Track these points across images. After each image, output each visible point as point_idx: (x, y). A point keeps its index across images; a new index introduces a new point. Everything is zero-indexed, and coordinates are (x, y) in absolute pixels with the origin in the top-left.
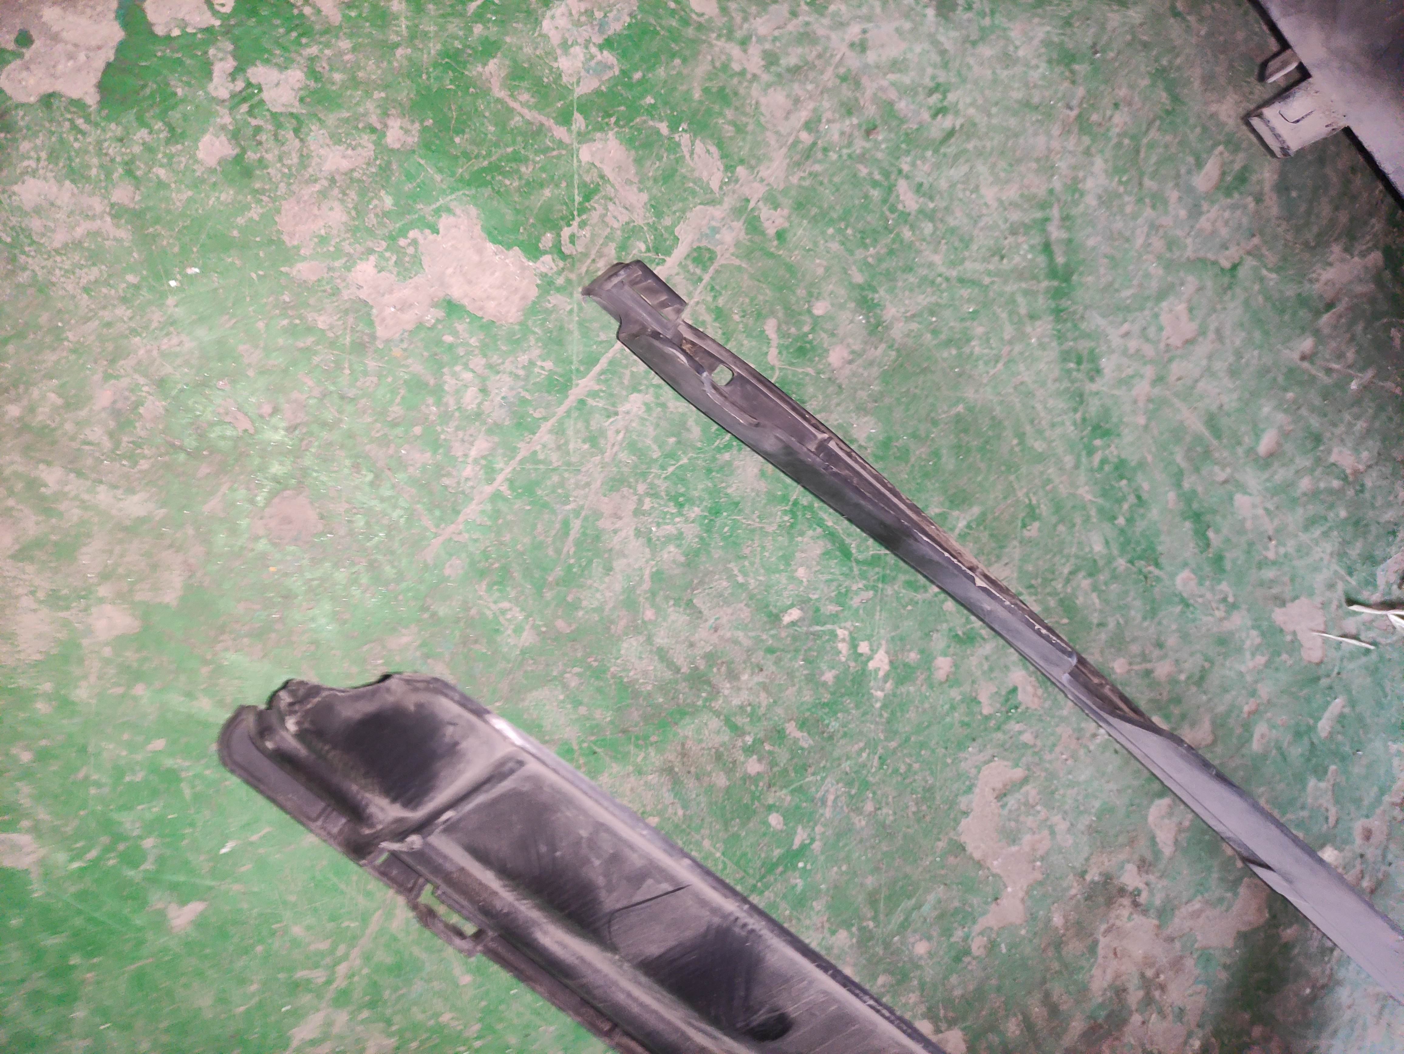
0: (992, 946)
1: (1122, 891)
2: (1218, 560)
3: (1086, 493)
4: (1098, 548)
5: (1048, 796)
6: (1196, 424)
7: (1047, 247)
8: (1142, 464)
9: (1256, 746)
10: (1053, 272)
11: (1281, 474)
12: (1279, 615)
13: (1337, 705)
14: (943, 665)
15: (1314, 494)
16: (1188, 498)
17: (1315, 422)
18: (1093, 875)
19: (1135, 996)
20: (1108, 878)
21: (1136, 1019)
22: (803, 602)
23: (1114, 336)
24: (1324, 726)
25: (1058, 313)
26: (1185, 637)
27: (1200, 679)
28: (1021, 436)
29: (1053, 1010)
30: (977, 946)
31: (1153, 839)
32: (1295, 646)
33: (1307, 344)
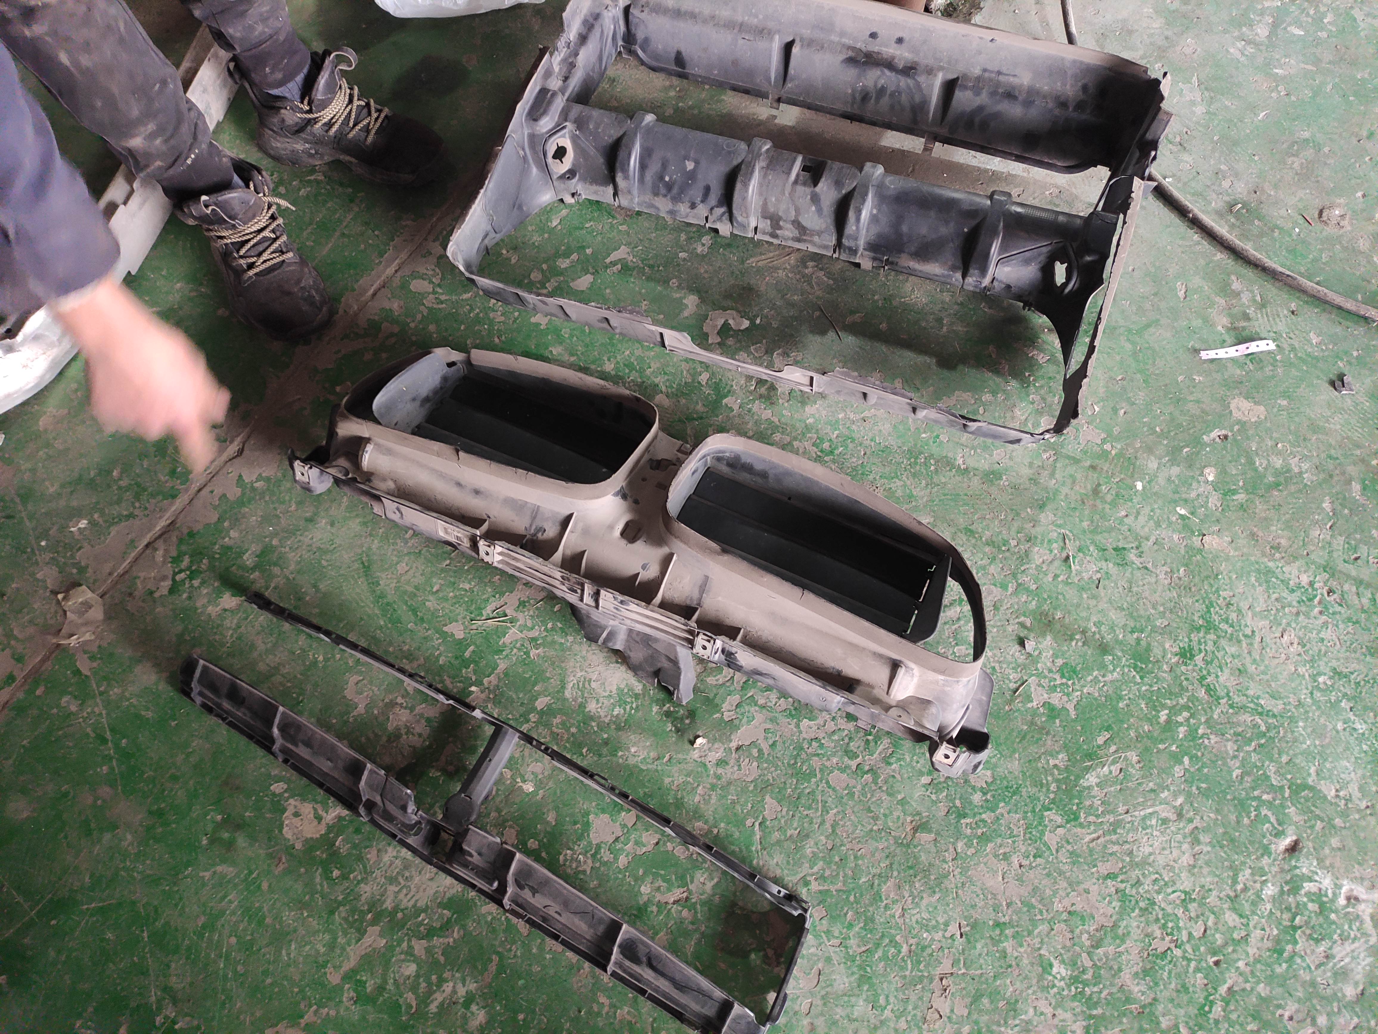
0: (355, 720)
1: (397, 704)
2: (422, 619)
3: (377, 612)
4: (382, 623)
5: (371, 683)
6: (410, 589)
7: (363, 563)
8: (395, 602)
9: (441, 662)
10: (364, 566)
11: (441, 595)
12: (445, 629)
13: (472, 648)
14: (338, 656)
15: (455, 597)
16: (410, 606)
17: (452, 580)
18: (387, 700)
19: (403, 731)
20: (391, 700)
21: (405, 737)
22: (301, 649)
23: (384, 576)
24: (467, 654)
25: (366, 576)
26: (412, 639)
27: (419, 649)
28: (358, 603)
29: (376, 735)
30: (351, 720)
31: (406, 690)
32: (453, 635)
33: (448, 562)
